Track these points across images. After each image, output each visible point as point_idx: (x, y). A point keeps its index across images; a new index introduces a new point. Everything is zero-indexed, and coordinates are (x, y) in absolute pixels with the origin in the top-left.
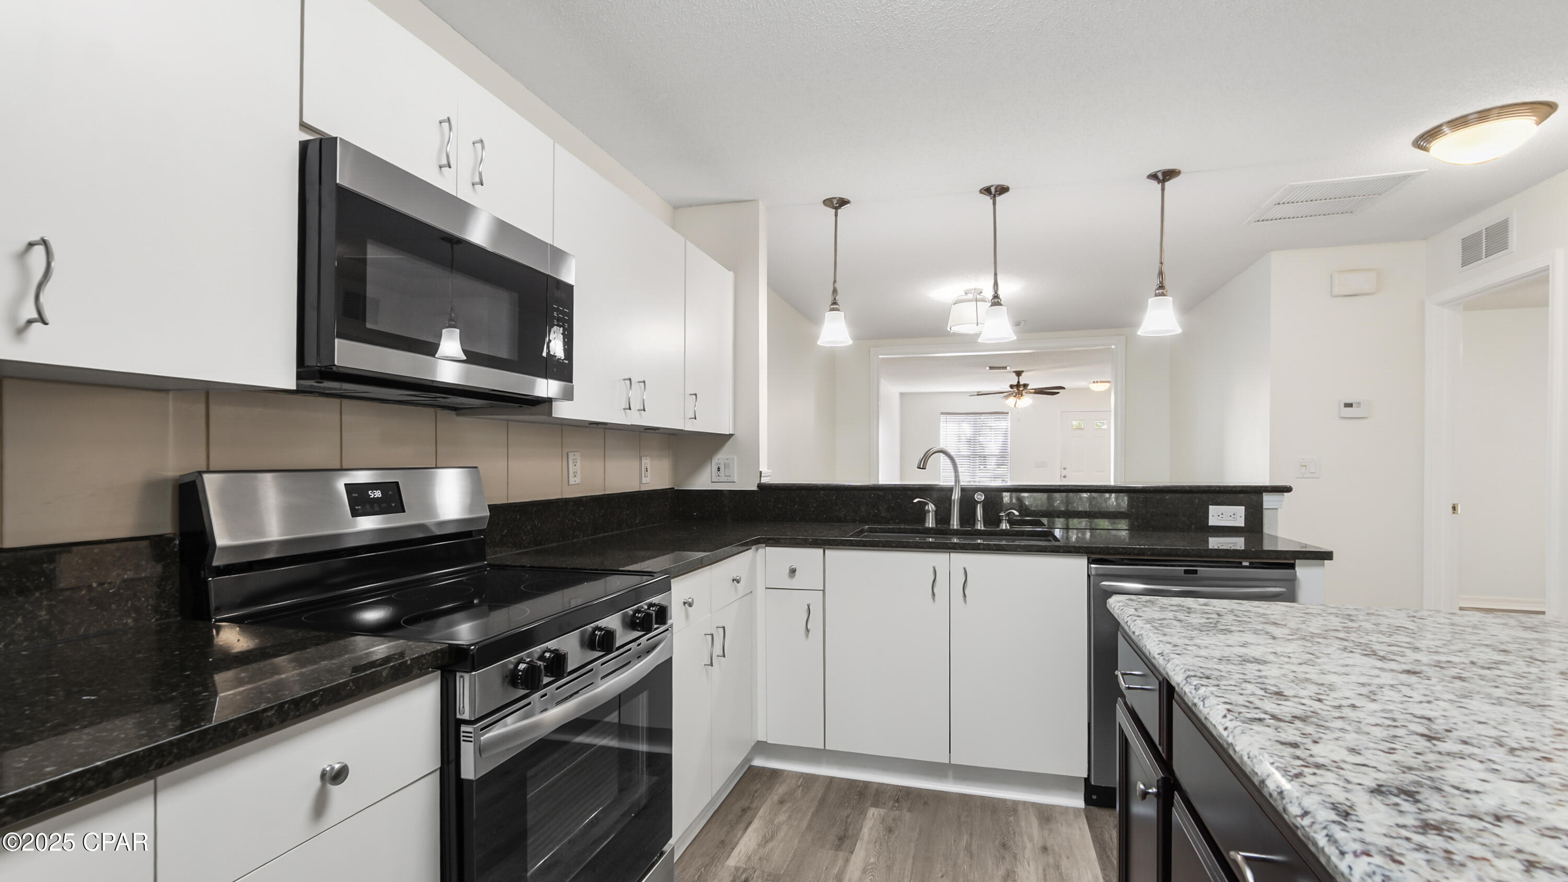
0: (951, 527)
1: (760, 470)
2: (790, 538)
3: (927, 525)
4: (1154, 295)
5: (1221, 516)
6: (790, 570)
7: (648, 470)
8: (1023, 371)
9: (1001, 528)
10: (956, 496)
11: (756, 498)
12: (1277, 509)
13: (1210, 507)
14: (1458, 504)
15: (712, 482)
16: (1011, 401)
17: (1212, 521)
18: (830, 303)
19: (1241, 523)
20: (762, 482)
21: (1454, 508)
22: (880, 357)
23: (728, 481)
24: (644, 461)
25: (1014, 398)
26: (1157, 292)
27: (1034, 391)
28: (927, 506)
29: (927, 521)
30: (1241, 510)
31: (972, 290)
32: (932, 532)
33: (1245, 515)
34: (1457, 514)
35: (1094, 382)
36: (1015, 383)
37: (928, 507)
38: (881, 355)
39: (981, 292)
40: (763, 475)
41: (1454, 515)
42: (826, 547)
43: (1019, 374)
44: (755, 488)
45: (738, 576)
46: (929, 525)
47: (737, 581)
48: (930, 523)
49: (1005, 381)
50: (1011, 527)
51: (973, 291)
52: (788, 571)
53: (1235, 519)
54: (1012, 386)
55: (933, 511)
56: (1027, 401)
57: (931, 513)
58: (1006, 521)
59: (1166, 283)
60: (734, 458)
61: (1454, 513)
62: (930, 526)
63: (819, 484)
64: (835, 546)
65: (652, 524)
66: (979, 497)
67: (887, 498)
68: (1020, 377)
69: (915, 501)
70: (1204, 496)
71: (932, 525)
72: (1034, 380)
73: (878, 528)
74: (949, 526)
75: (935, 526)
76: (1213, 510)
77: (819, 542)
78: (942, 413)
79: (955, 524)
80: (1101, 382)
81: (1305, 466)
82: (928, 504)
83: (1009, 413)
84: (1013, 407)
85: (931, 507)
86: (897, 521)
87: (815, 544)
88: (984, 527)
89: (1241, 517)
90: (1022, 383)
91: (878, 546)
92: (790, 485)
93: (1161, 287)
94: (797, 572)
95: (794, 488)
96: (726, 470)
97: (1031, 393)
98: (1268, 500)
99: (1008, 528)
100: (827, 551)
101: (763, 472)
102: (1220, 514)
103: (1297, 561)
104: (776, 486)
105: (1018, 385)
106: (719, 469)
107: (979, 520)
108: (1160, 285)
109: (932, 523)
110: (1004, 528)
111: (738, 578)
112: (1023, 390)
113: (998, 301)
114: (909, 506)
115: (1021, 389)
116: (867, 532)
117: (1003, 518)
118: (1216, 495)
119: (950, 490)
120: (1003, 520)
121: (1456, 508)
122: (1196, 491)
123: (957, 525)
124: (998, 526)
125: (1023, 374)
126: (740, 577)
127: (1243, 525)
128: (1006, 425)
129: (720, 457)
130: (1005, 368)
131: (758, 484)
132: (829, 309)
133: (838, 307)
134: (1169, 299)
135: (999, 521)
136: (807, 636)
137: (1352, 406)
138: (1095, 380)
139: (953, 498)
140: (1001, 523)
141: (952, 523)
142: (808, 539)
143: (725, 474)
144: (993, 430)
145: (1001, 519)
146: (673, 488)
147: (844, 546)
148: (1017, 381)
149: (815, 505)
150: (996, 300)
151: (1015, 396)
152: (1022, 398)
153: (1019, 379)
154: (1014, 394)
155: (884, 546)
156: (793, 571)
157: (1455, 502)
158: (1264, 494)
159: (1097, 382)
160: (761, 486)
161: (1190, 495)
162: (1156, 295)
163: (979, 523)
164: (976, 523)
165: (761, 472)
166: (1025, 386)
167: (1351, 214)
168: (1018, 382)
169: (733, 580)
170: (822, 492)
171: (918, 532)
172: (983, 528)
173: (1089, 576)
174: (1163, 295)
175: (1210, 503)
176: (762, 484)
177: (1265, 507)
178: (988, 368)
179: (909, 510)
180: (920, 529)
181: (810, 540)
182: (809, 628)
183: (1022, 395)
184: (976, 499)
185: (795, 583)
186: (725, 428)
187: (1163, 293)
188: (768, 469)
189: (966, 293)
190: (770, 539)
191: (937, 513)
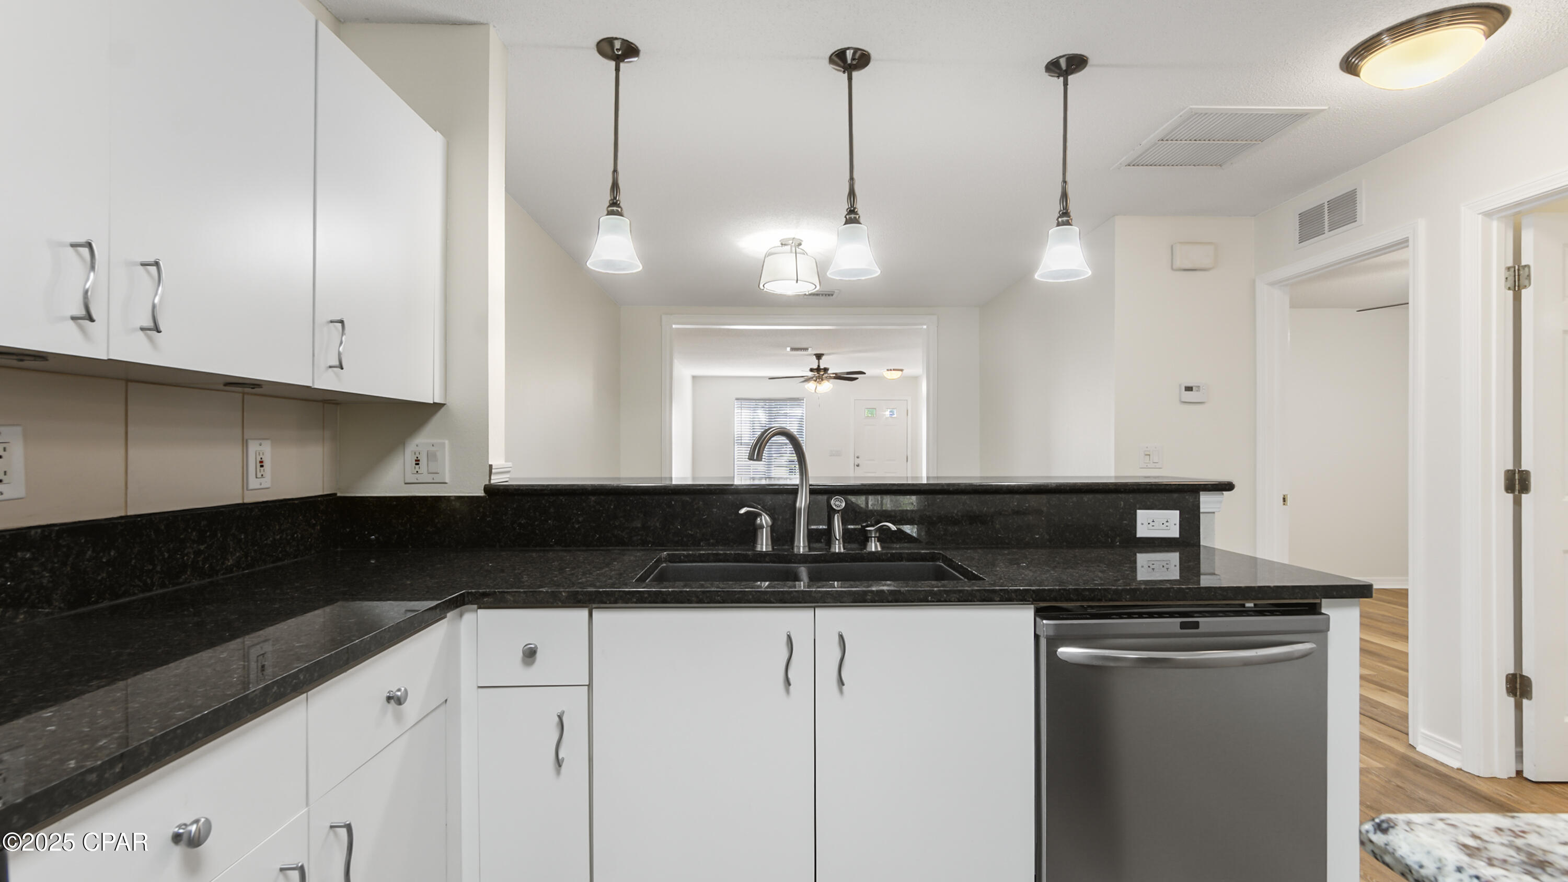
0: (796, 550)
1: (490, 463)
2: (525, 592)
3: (759, 549)
4: (1055, 224)
5: (1152, 524)
6: (524, 653)
7: (267, 464)
8: (823, 355)
9: (868, 549)
10: (802, 501)
11: (481, 510)
12: (1214, 513)
13: (1138, 511)
14: (1287, 495)
15: (406, 484)
16: (811, 385)
17: (1142, 531)
18: (608, 204)
19: (1174, 533)
20: (492, 482)
21: (1284, 500)
22: (674, 326)
23: (434, 481)
24: (253, 447)
25: (814, 382)
26: (1060, 220)
27: (834, 375)
28: (759, 519)
29: (759, 541)
30: (1175, 515)
31: (789, 239)
32: (767, 559)
33: (1180, 521)
34: (1287, 505)
35: (888, 370)
36: (816, 367)
37: (761, 520)
38: (675, 324)
39: (800, 244)
40: (493, 471)
41: (1285, 506)
42: (594, 606)
43: (819, 357)
44: (481, 493)
45: (399, 690)
46: (762, 548)
47: (395, 700)
48: (764, 544)
49: (803, 366)
50: (882, 547)
51: (791, 242)
52: (521, 654)
53: (1168, 528)
54: (812, 370)
55: (767, 526)
56: (827, 386)
57: (764, 529)
58: (876, 539)
59: (1072, 209)
60: (444, 444)
61: (1284, 504)
62: (764, 550)
63: (588, 485)
64: (610, 603)
65: (273, 562)
66: (837, 503)
67: (695, 507)
68: (820, 361)
69: (742, 511)
70: (1131, 498)
71: (766, 548)
72: (833, 363)
73: (684, 555)
74: (793, 548)
75: (770, 549)
76: (1142, 515)
77: (580, 597)
78: (737, 399)
79: (801, 545)
80: (894, 370)
81: (1149, 455)
82: (760, 515)
83: (805, 399)
84: (814, 391)
85: (765, 520)
86: (712, 541)
87: (575, 600)
88: (844, 549)
89: (1175, 524)
90: (822, 367)
91: (690, 602)
92: (539, 488)
93: (1065, 213)
94: (538, 655)
95: (546, 492)
96: (429, 462)
97: (831, 378)
98: (1207, 501)
99: (879, 549)
100: (597, 614)
101: (493, 467)
102: (1150, 522)
103: (1323, 600)
104: (515, 489)
105: (818, 369)
106: (417, 462)
107: (838, 538)
108: (1064, 211)
109: (767, 545)
110: (873, 549)
111: (399, 693)
112: (823, 375)
113: (855, 218)
114: (729, 518)
115: (822, 373)
116: (665, 562)
117: (871, 534)
118: (1144, 495)
119: (793, 492)
120: (872, 537)
121: (1286, 499)
122: (1122, 490)
123: (804, 547)
124: (865, 547)
125: (824, 358)
126: (406, 690)
127: (1178, 536)
128: (801, 412)
129: (421, 442)
130: (806, 349)
131: (485, 485)
132: (606, 212)
133: (619, 210)
134: (1074, 229)
135: (866, 539)
136: (558, 772)
137: (1192, 390)
138: (889, 368)
139: (798, 505)
140: (868, 542)
141: (796, 544)
142: (560, 592)
143: (428, 470)
144: (788, 417)
145: (869, 536)
146: (336, 494)
147: (627, 603)
148: (817, 364)
149: (580, 519)
150: (853, 216)
151: (815, 381)
152: (822, 382)
153: (819, 363)
154: (814, 378)
155: (700, 601)
156: (530, 654)
157: (1285, 493)
158: (1201, 493)
159: (891, 370)
160: (491, 490)
161: (1114, 496)
162: (1059, 225)
163: (837, 542)
164: (833, 542)
165: (491, 466)
166: (826, 370)
167: (1219, 167)
168: (819, 366)
169: (389, 699)
170: (593, 498)
171: (746, 559)
172: (842, 550)
173: (1037, 637)
174: (1068, 223)
175: (1138, 506)
176: (491, 485)
177: (1202, 510)
178: (788, 349)
179: (730, 524)
180: (749, 555)
181: (564, 594)
182: (560, 757)
183: (822, 380)
184: (834, 507)
185: (537, 673)
186: (426, 393)
187: (1068, 221)
188: (506, 462)
189: (782, 244)
190: (485, 595)
191: (773, 528)
